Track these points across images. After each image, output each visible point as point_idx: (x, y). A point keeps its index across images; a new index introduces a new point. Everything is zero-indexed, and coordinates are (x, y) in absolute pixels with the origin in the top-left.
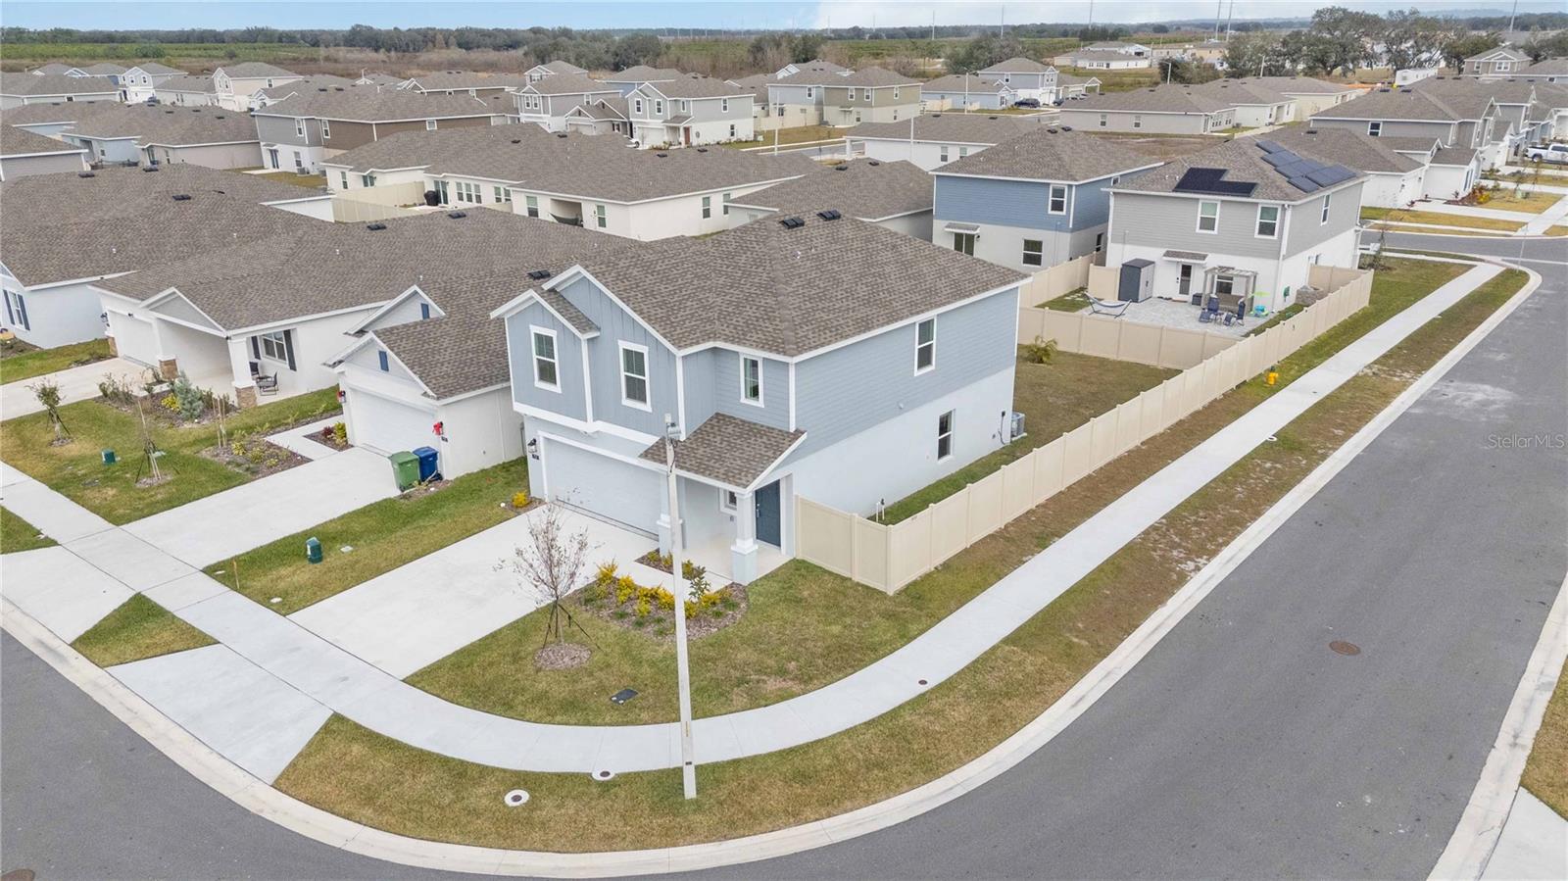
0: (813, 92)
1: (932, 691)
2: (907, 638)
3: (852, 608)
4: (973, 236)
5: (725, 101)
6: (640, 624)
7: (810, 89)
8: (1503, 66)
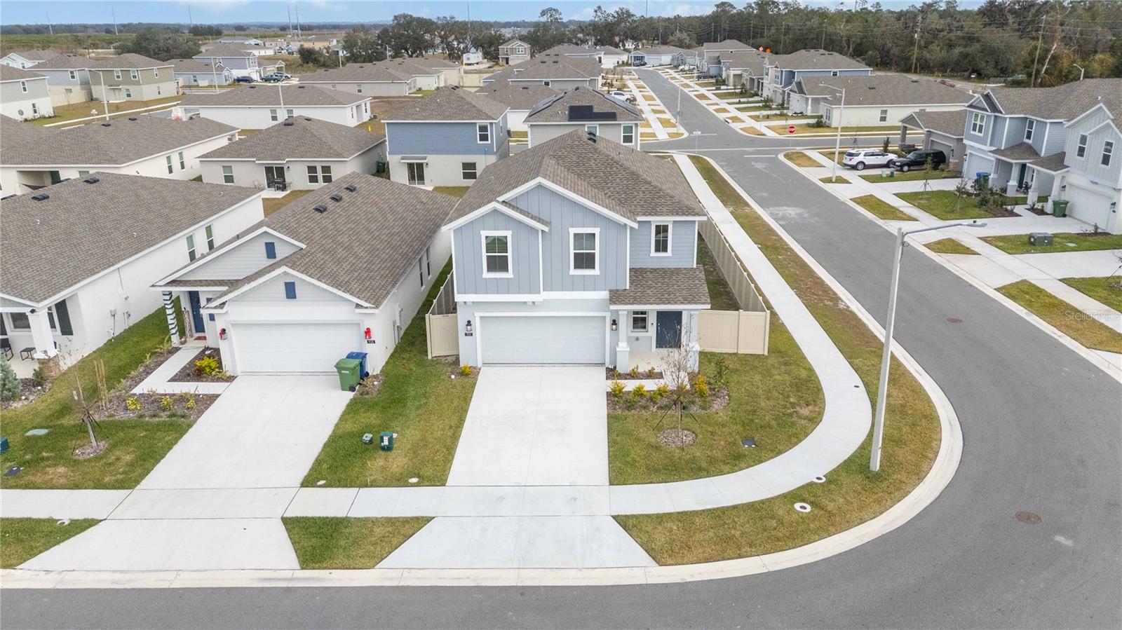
0: (76, 74)
1: (868, 388)
4: (422, 164)
5: (23, 83)
7: (72, 72)
8: (520, 50)
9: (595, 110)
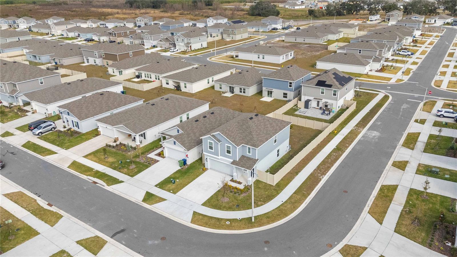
0: (220, 30)
1: (284, 203)
2: (278, 194)
3: (269, 189)
4: (272, 91)
5: (200, 38)
6: (235, 193)
9: (326, 83)
